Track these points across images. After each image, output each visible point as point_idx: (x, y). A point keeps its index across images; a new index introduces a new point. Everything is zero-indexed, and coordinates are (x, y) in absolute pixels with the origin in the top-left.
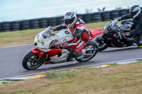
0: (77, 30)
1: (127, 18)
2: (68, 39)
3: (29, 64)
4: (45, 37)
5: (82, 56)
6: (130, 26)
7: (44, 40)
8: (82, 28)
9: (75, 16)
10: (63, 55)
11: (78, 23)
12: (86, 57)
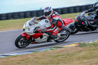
0: (53, 19)
1: (92, 11)
2: (47, 26)
3: (19, 43)
4: (30, 25)
5: (58, 38)
6: (94, 16)
7: (30, 27)
8: (57, 18)
9: (52, 10)
10: (44, 37)
11: (54, 15)
12: (61, 39)
